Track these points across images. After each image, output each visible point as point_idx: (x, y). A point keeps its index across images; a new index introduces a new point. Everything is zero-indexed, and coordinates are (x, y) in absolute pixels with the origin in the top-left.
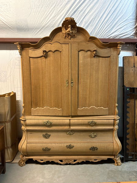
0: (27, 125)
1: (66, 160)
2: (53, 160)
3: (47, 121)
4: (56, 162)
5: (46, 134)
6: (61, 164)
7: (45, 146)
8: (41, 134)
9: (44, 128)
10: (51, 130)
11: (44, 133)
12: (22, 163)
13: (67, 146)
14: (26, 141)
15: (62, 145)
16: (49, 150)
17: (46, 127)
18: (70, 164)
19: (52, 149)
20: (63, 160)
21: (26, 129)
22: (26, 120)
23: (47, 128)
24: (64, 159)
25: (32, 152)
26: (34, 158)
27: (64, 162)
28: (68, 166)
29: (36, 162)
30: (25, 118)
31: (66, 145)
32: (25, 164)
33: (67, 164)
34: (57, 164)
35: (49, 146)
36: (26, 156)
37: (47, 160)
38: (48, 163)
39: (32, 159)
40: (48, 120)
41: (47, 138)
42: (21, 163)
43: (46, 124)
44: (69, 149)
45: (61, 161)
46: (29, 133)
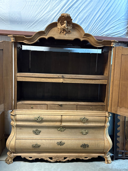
0: (17, 120)
1: (56, 158)
2: (42, 157)
3: (38, 116)
4: (45, 159)
5: (37, 130)
6: (50, 162)
7: (34, 142)
8: (31, 130)
9: (35, 124)
10: (42, 126)
11: (35, 129)
12: (10, 161)
13: (57, 143)
14: (15, 137)
15: (53, 141)
16: (39, 146)
17: (37, 123)
18: (60, 162)
19: (42, 146)
20: (53, 158)
21: (15, 124)
22: (16, 115)
23: (38, 124)
24: (54, 157)
25: (21, 149)
26: (23, 155)
27: (54, 160)
28: (58, 163)
29: (25, 160)
30: (16, 113)
31: (56, 141)
32: (12, 161)
33: (56, 162)
34: (47, 161)
35: (39, 142)
36: (14, 153)
37: (36, 158)
38: (37, 160)
39: (20, 156)
40: (39, 116)
41: (37, 134)
42: (9, 160)
43: (37, 119)
44: (59, 145)
45: (51, 158)
46: (18, 128)
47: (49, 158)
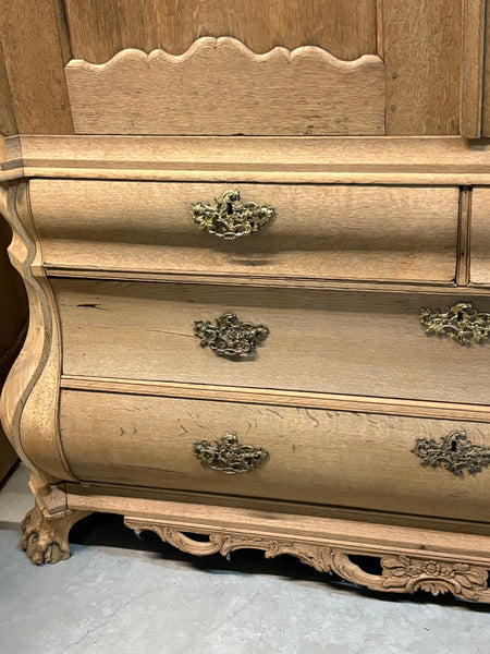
0: (46, 232)
1: (416, 566)
2: (292, 543)
3: (223, 192)
4: (320, 565)
5: (227, 323)
7: (217, 423)
8: (180, 322)
9: (200, 269)
10: (269, 289)
11: (211, 315)
12: (43, 541)
13: (422, 446)
14: (51, 370)
15: (380, 430)
16: (257, 460)
17: (219, 257)
18: (447, 600)
19: (280, 459)
20: (386, 562)
21: (37, 263)
22: (26, 180)
23: (227, 268)
24: (397, 556)
26: (137, 511)
27: (391, 580)
28: (433, 611)
30: (21, 164)
31: (410, 433)
32: (65, 546)
33: (421, 597)
34: (332, 580)
35: (255, 427)
36: (65, 486)
37: (238, 544)
38: (248, 561)
39: (116, 519)
40: (232, 190)
41: (236, 358)
42: (36, 534)
43: (218, 226)
45: (371, 564)
46: (67, 300)
47: (354, 559)
